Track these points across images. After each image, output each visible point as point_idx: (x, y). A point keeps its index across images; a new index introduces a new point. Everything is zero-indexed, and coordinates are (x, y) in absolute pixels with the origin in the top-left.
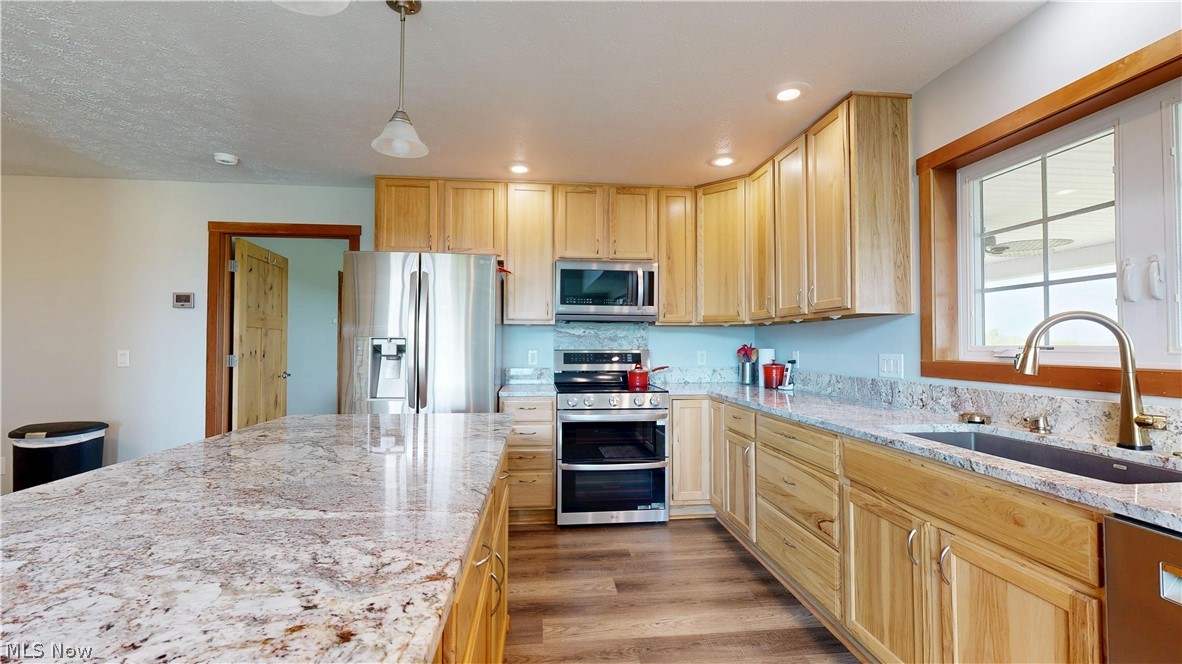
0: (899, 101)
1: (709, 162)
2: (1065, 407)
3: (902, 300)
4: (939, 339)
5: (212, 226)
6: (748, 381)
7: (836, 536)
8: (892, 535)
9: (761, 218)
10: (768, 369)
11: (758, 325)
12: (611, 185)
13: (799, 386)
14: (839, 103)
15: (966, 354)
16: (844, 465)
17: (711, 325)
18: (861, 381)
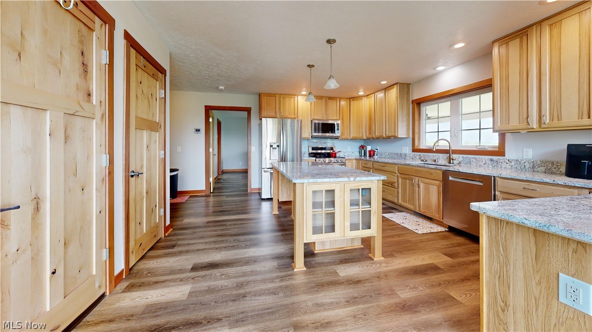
0: (408, 85)
1: (357, 93)
2: (441, 157)
3: (408, 134)
4: (416, 144)
5: (206, 106)
6: (363, 155)
7: (396, 186)
8: (409, 182)
9: (370, 109)
10: (370, 152)
11: (368, 139)
12: (327, 97)
13: (379, 156)
14: (395, 84)
15: (422, 147)
16: (398, 170)
17: (354, 139)
18: (397, 154)
